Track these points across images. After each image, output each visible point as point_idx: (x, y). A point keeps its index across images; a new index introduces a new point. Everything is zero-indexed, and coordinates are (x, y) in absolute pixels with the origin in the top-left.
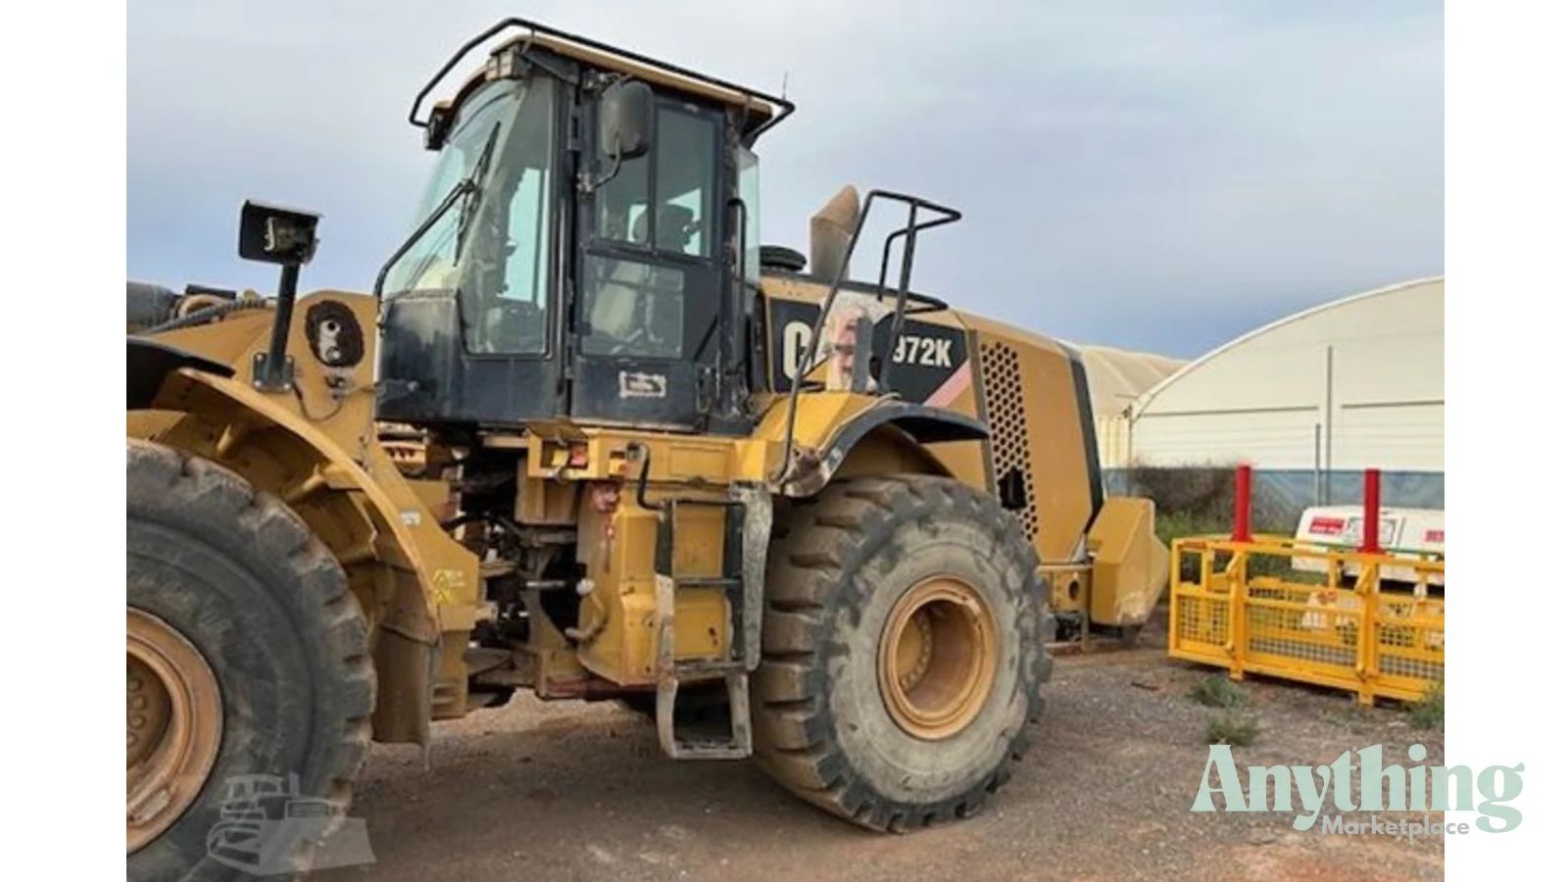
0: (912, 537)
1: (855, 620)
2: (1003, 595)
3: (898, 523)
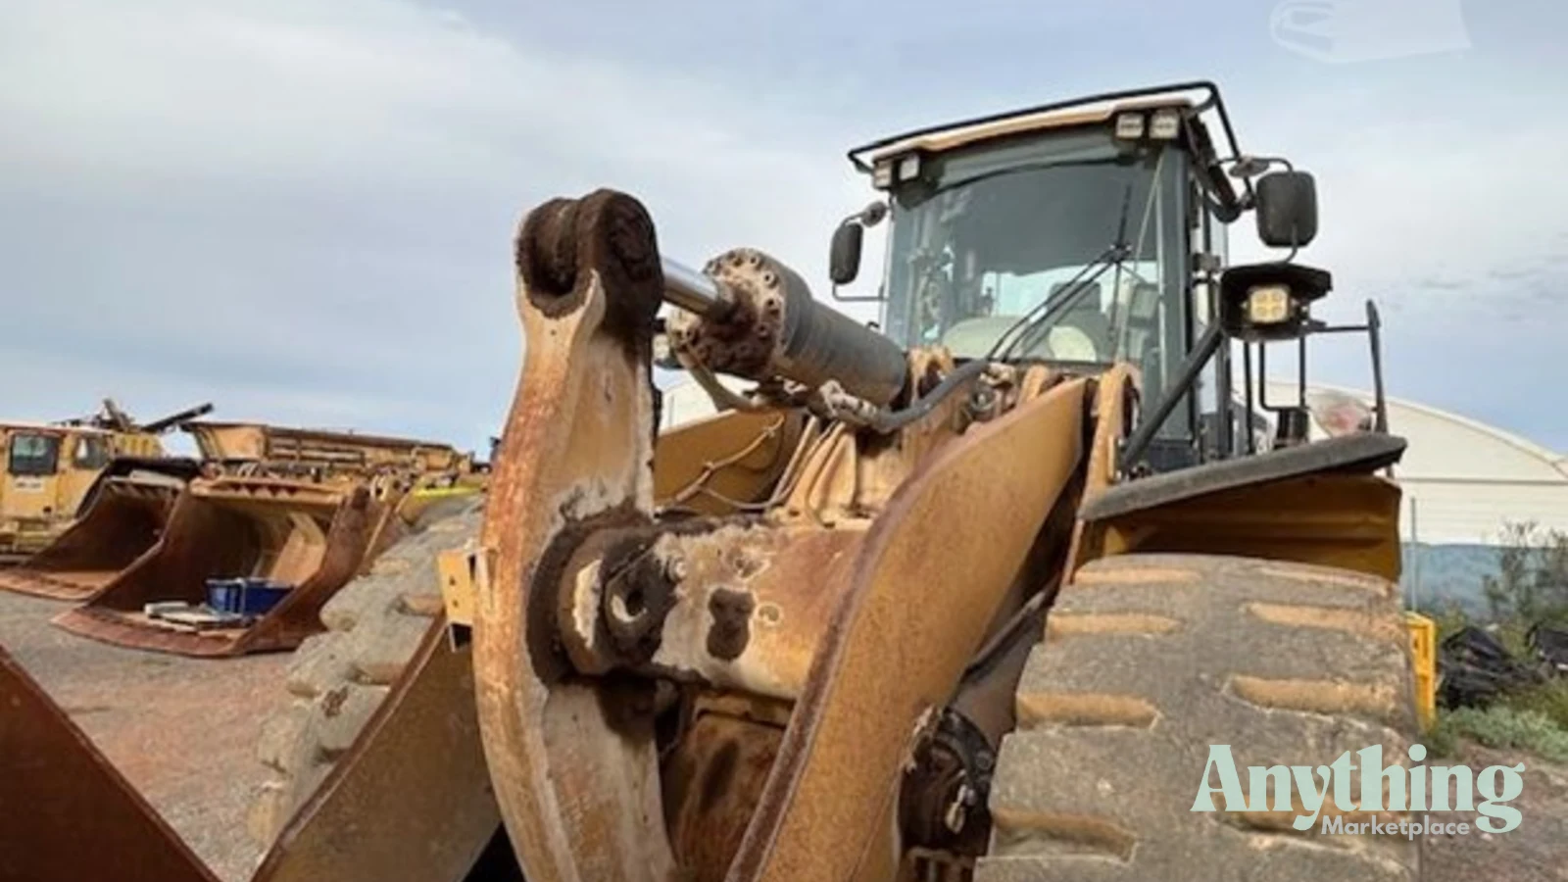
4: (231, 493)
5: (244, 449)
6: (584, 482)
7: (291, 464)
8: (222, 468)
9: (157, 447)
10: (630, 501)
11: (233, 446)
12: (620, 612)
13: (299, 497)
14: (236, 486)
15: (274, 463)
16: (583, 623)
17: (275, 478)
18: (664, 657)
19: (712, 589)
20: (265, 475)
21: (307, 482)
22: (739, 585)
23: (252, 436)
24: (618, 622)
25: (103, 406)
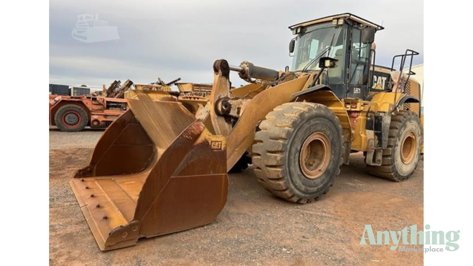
0: (408, 123)
1: (399, 140)
2: (418, 136)
3: (406, 121)
4: (186, 99)
5: (188, 89)
6: (221, 94)
7: (198, 93)
8: (184, 94)
9: (170, 89)
10: (227, 96)
11: (186, 88)
12: (224, 108)
13: (200, 100)
14: (187, 98)
15: (194, 92)
16: (220, 109)
17: (195, 96)
18: (231, 114)
19: (237, 107)
20: (193, 95)
21: (202, 97)
22: (240, 106)
23: (190, 86)
24: (224, 109)
25: (158, 79)
